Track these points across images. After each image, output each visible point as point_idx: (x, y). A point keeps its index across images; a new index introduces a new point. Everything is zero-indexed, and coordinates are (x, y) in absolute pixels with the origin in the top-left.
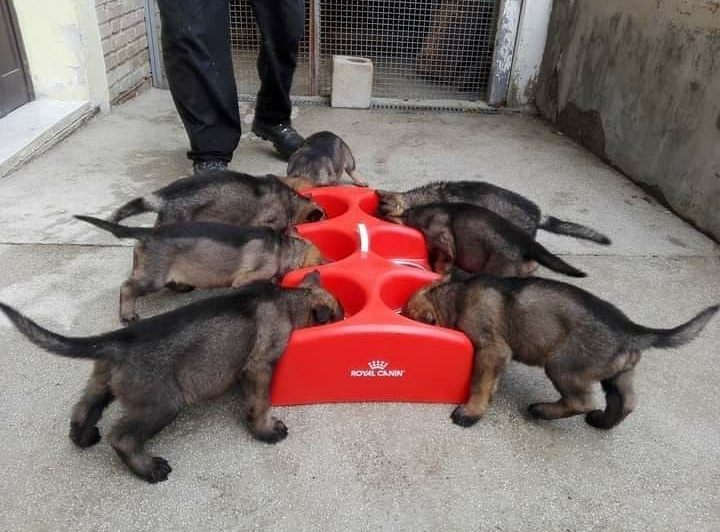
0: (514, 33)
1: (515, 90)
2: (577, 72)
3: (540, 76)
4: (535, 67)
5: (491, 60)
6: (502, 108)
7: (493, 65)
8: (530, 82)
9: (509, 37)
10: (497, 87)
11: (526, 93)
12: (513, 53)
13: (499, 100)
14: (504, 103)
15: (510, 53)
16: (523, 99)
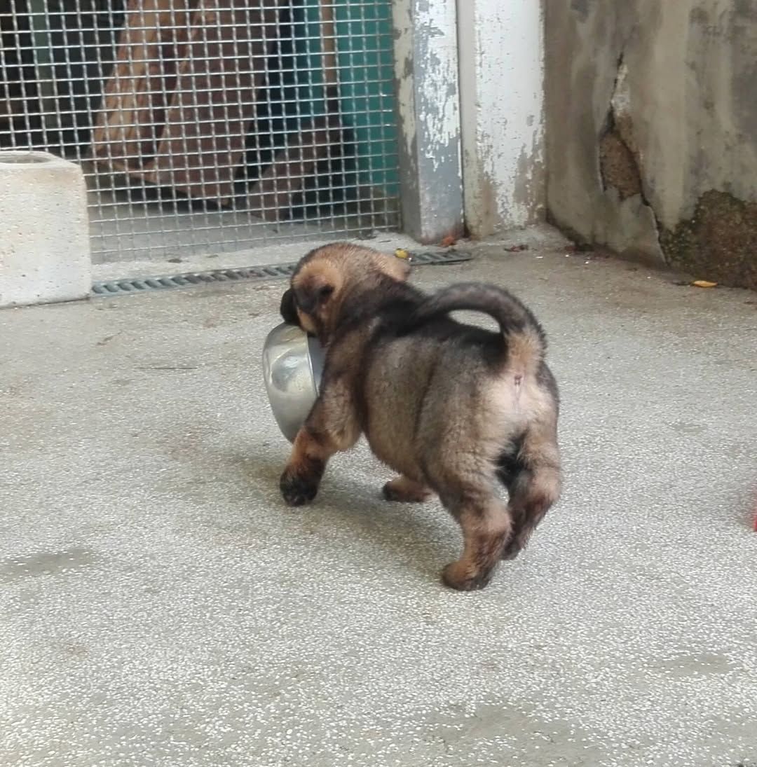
0: (450, 32)
1: (488, 189)
2: (709, 105)
3: (552, 143)
4: (530, 120)
5: (396, 118)
6: (461, 244)
7: (409, 129)
8: (523, 163)
9: (440, 47)
10: (433, 191)
11: (521, 195)
12: (457, 89)
13: (447, 224)
14: (465, 232)
15: (451, 91)
16: (516, 213)
